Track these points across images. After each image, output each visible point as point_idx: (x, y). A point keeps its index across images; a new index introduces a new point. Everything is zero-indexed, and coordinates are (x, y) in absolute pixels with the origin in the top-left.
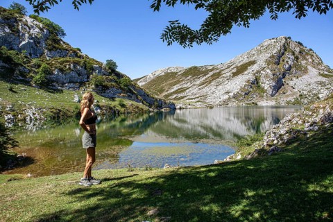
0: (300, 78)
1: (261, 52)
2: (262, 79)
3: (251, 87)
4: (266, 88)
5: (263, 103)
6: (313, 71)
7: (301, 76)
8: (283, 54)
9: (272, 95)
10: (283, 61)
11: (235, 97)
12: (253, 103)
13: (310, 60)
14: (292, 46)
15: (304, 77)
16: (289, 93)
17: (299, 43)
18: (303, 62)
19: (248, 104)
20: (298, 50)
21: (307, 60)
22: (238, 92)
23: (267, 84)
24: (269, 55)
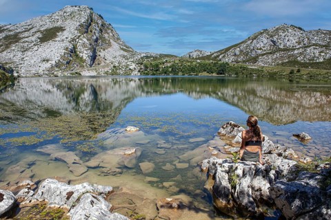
0: (106, 50)
1: (66, 19)
2: (79, 48)
3: (71, 56)
4: (85, 58)
5: (85, 73)
6: (115, 45)
7: (107, 49)
8: (90, 24)
9: (91, 66)
10: (91, 31)
11: (58, 65)
12: (76, 73)
13: (111, 34)
14: (95, 17)
15: (109, 49)
16: (103, 64)
17: (100, 16)
18: (106, 35)
19: (72, 74)
20: (100, 22)
21: (108, 34)
22: (59, 60)
23: (85, 54)
24: (78, 24)
